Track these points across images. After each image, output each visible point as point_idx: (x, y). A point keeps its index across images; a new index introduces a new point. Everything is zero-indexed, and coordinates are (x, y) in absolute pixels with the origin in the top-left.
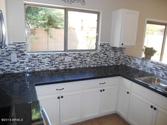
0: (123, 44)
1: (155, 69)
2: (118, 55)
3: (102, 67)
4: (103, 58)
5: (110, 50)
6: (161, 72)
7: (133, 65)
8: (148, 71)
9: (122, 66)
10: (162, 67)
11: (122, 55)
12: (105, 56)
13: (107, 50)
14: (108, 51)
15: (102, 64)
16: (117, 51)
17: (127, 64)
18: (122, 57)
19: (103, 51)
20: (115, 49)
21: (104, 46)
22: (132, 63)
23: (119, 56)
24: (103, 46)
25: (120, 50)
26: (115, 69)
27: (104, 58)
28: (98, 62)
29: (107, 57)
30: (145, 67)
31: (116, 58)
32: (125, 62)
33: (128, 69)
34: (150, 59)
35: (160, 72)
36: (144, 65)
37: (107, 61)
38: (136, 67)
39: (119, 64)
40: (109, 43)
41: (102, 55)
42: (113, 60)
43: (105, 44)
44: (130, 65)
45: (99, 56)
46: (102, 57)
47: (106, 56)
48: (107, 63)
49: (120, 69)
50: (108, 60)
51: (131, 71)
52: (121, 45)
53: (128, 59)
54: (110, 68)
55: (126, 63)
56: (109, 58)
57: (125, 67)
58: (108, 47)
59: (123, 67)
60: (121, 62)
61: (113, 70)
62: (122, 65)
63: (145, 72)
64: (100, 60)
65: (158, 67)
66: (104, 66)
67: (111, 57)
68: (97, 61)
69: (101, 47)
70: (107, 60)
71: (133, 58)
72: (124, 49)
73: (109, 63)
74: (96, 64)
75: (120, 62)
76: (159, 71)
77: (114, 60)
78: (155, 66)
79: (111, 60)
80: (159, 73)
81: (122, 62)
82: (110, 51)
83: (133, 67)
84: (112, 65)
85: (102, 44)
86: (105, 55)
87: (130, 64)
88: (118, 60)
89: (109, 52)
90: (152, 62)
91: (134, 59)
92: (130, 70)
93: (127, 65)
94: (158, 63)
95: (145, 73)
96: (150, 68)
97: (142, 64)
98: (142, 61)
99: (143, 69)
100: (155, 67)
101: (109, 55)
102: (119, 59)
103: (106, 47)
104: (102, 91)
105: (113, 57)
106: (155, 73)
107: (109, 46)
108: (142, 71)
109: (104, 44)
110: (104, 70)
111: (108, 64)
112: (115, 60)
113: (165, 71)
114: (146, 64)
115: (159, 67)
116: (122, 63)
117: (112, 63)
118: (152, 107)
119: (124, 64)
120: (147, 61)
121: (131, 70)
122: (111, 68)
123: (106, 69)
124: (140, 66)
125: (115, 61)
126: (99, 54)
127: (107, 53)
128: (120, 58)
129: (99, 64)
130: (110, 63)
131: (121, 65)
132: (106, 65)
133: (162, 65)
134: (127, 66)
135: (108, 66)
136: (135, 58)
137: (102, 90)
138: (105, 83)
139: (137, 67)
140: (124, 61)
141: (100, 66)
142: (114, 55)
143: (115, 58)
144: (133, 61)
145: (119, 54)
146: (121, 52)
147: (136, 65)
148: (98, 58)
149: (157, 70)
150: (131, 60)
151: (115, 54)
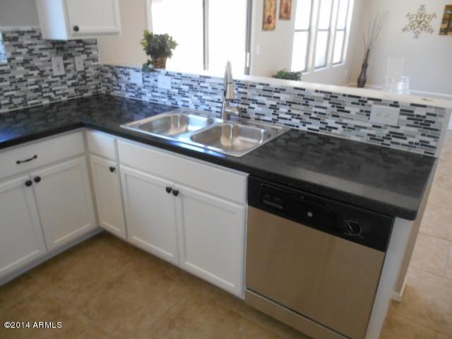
0: (76, 29)
1: (177, 91)
2: (80, 67)
3: (30, 110)
4: (26, 81)
5: (44, 53)
6: (190, 98)
7: (127, 91)
8: (163, 100)
9: (98, 99)
10: (191, 83)
11: (93, 64)
12: (30, 72)
13: (34, 52)
14: (40, 55)
15: (29, 103)
16: (71, 56)
17: (111, 89)
18: (92, 72)
19: (19, 59)
20: (62, 49)
21: (20, 40)
22: (123, 85)
23: (83, 69)
24: (15, 39)
25: (82, 49)
26: (77, 110)
27: (31, 80)
28: (11, 97)
29: (41, 74)
30: (156, 90)
31: (74, 78)
32: (104, 84)
33: (118, 103)
34: (163, 67)
35: (187, 97)
36: (151, 84)
37: (44, 90)
38: (134, 95)
39: (89, 94)
40: (35, 27)
41: (20, 72)
42: (64, 83)
43: (21, 33)
44: (119, 92)
45: (10, 75)
46: (21, 76)
47: (36, 73)
48: (45, 95)
49: (94, 108)
50: (47, 85)
51: (125, 107)
52: (73, 32)
53: (109, 75)
54: (60, 109)
55: (108, 88)
56: (50, 78)
57: (109, 100)
58: (36, 41)
59: (105, 102)
60: (94, 87)
61: (74, 114)
62: (100, 96)
63: (157, 104)
64: (17, 89)
65: (182, 87)
66: (38, 106)
67: (56, 73)
68: (6, 94)
69: (7, 43)
70: (43, 85)
71: (121, 69)
72: (92, 46)
73: (52, 95)
74: (5, 104)
75: (91, 86)
76: (187, 94)
77: (69, 83)
78: (176, 83)
79: (57, 86)
80: (188, 102)
81: (97, 88)
82: (46, 56)
83: (127, 96)
84: (64, 99)
85: (8, 32)
86: (33, 68)
87: (118, 88)
88: (81, 82)
89: (42, 59)
90: (167, 74)
91: (125, 72)
92: (122, 105)
93: (112, 94)
94: (181, 74)
95: (157, 108)
96: (166, 92)
97: (146, 84)
98: (146, 75)
99: (152, 98)
100: (177, 86)
101: (47, 68)
102: (84, 77)
103: (30, 42)
104: (34, 183)
105: (62, 72)
106: (180, 104)
107: (39, 37)
108: (151, 103)
109: (16, 35)
110: (42, 119)
111: (49, 97)
112: (74, 81)
113: (199, 94)
114: (156, 83)
115: (184, 84)
116: (99, 90)
117: (64, 95)
118: (169, 190)
119: (104, 92)
120: (156, 74)
121: (125, 105)
122: (63, 108)
123: (48, 116)
124: (143, 90)
125: (73, 85)
126: (8, 67)
127: (37, 62)
128: (87, 75)
129: (16, 101)
130: (57, 93)
131: (97, 96)
132: (46, 102)
133: (190, 78)
134: (113, 97)
135: (52, 105)
136: (128, 70)
137: (33, 181)
138: (35, 157)
139: (137, 93)
140: (102, 84)
141: (21, 108)
142: (62, 66)
143: (70, 75)
144: (125, 78)
145: (79, 62)
146: (84, 56)
147: (134, 90)
148: (8, 83)
149: (181, 93)
150: (119, 75)
151: (65, 65)
